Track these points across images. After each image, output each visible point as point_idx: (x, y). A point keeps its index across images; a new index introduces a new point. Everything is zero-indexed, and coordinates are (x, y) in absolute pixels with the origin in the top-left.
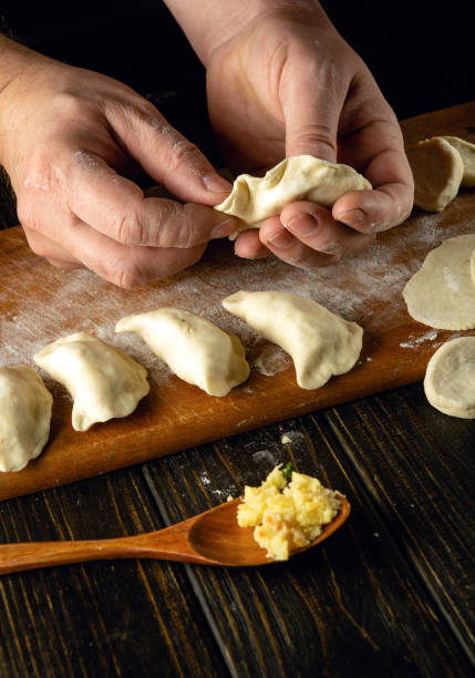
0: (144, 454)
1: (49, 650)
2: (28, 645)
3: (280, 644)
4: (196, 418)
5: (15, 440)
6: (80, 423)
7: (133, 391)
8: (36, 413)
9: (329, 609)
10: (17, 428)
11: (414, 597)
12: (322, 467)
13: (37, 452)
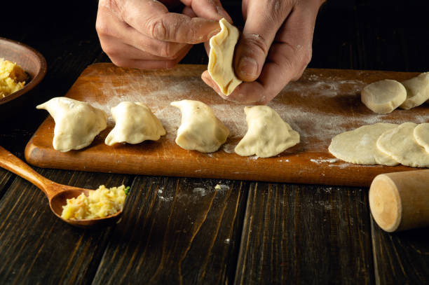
0: (136, 169)
1: (15, 232)
2: (8, 226)
3: (132, 269)
4: (173, 159)
5: (69, 136)
6: (109, 141)
7: (146, 135)
8: (90, 129)
9: (172, 262)
10: (74, 130)
11: (222, 273)
12: (226, 204)
13: (79, 147)
